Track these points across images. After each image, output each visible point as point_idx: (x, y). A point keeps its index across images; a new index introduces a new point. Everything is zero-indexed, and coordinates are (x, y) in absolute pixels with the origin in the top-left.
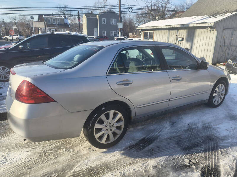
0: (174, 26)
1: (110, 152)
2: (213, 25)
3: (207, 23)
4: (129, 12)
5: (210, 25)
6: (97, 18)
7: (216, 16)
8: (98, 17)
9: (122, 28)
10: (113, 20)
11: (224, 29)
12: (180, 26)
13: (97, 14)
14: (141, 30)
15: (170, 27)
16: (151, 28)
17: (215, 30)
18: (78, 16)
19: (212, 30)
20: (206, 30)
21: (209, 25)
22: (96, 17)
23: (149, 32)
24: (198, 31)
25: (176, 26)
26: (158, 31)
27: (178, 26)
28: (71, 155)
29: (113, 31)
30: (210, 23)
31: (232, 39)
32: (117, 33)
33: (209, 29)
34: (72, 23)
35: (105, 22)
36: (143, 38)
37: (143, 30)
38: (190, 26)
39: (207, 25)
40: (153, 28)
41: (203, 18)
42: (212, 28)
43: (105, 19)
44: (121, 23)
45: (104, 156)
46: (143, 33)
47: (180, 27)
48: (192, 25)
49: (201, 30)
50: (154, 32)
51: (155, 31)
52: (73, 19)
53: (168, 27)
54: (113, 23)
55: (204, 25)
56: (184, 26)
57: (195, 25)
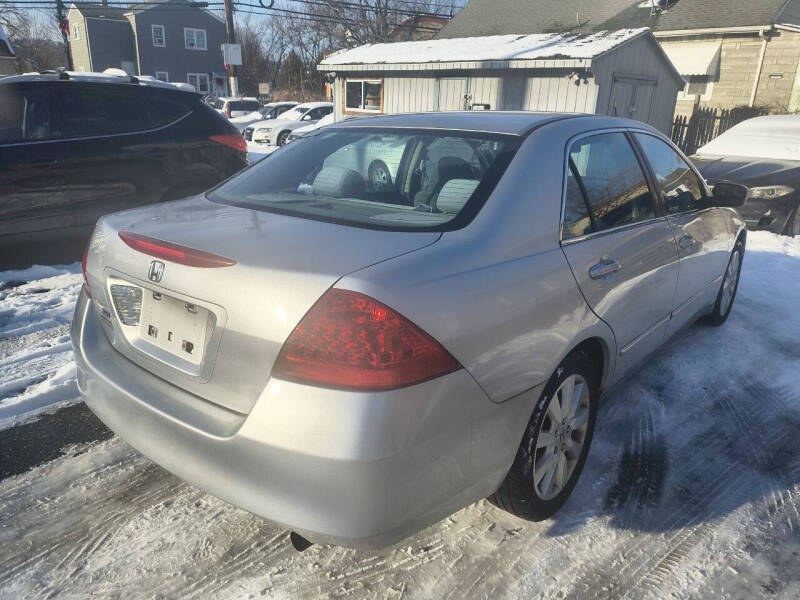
0: (457, 66)
1: (572, 525)
2: (588, 64)
3: (568, 58)
4: (263, 6)
5: (579, 65)
6: (129, 24)
7: (588, 39)
8: (131, 17)
9: (241, 63)
10: (192, 32)
11: (615, 80)
12: (478, 66)
13: (126, 6)
14: (333, 74)
15: (443, 67)
16: (375, 68)
17: (591, 81)
18: (60, 12)
19: (582, 81)
20: (564, 80)
21: (577, 66)
22: (125, 18)
23: (362, 81)
24: (536, 83)
25: (464, 66)
26: (396, 80)
27: (472, 66)
28: (451, 566)
29: (198, 75)
30: (581, 59)
31: (634, 109)
32: (211, 80)
33: (576, 77)
34: (16, 37)
35: (164, 39)
36: (343, 103)
37: (342, 75)
38: (514, 65)
39: (569, 64)
40: (381, 68)
41: (546, 43)
42: (583, 74)
43: (163, 27)
44: (235, 46)
45: (568, 547)
46: (343, 86)
47: (479, 69)
48: (521, 65)
49: (546, 80)
50: (383, 81)
51: (386, 80)
52: (15, 21)
53: (436, 67)
54: (192, 45)
55: (559, 64)
56: (494, 67)
57: (531, 65)
